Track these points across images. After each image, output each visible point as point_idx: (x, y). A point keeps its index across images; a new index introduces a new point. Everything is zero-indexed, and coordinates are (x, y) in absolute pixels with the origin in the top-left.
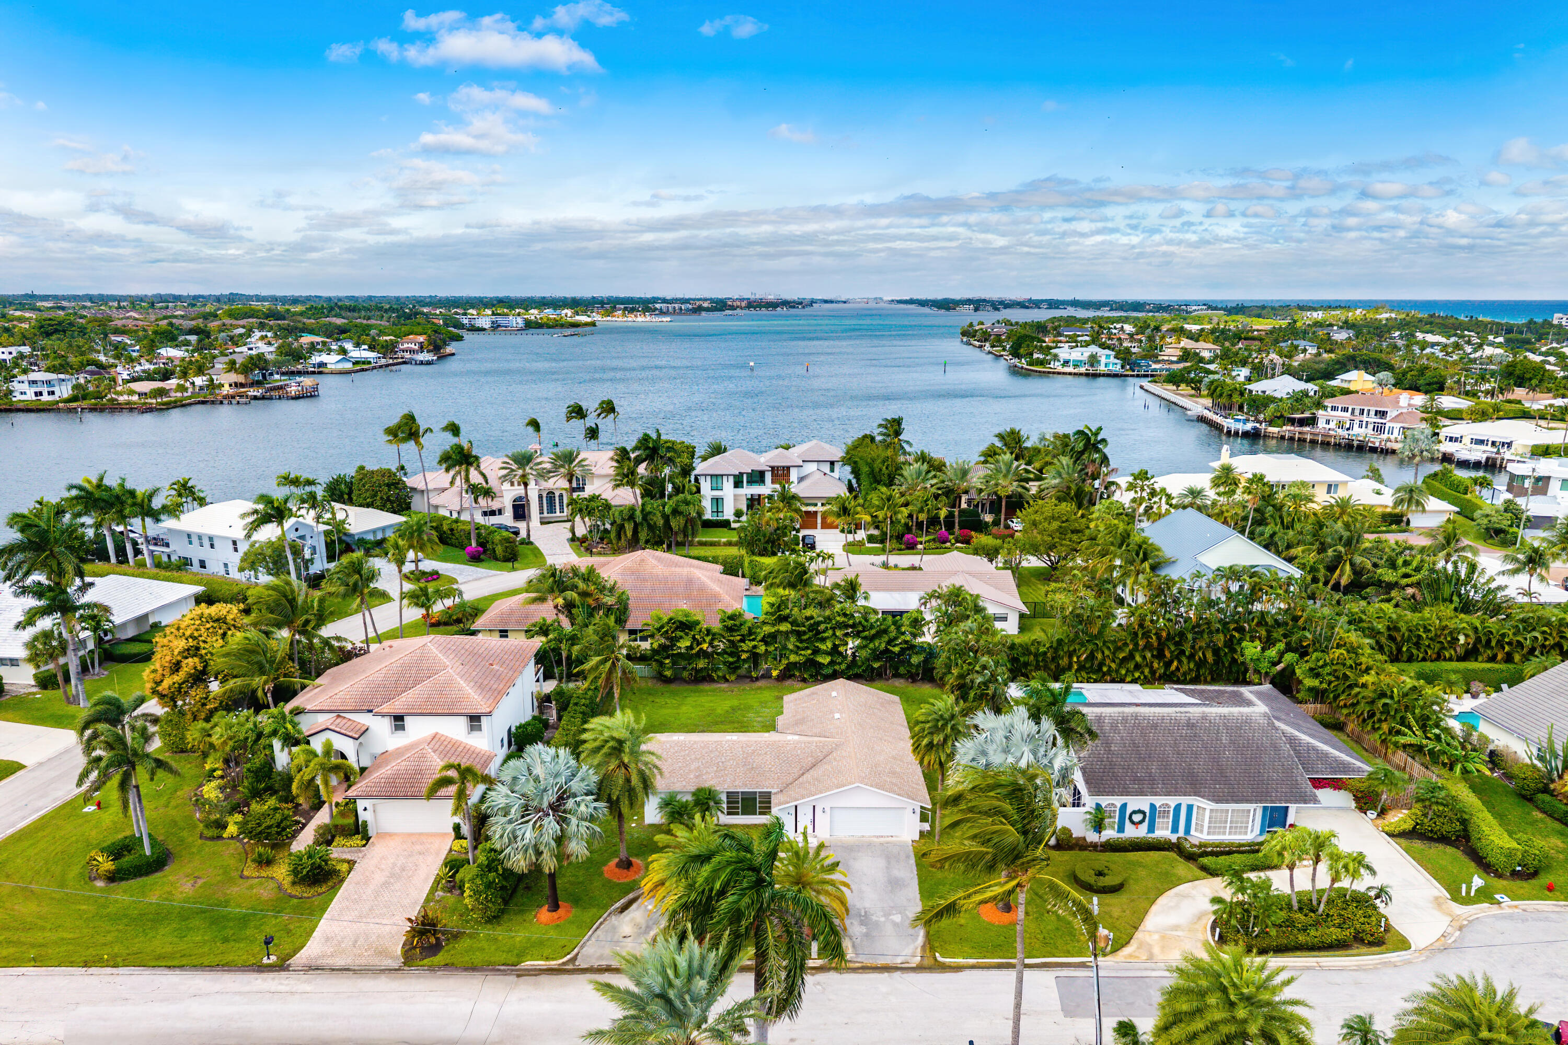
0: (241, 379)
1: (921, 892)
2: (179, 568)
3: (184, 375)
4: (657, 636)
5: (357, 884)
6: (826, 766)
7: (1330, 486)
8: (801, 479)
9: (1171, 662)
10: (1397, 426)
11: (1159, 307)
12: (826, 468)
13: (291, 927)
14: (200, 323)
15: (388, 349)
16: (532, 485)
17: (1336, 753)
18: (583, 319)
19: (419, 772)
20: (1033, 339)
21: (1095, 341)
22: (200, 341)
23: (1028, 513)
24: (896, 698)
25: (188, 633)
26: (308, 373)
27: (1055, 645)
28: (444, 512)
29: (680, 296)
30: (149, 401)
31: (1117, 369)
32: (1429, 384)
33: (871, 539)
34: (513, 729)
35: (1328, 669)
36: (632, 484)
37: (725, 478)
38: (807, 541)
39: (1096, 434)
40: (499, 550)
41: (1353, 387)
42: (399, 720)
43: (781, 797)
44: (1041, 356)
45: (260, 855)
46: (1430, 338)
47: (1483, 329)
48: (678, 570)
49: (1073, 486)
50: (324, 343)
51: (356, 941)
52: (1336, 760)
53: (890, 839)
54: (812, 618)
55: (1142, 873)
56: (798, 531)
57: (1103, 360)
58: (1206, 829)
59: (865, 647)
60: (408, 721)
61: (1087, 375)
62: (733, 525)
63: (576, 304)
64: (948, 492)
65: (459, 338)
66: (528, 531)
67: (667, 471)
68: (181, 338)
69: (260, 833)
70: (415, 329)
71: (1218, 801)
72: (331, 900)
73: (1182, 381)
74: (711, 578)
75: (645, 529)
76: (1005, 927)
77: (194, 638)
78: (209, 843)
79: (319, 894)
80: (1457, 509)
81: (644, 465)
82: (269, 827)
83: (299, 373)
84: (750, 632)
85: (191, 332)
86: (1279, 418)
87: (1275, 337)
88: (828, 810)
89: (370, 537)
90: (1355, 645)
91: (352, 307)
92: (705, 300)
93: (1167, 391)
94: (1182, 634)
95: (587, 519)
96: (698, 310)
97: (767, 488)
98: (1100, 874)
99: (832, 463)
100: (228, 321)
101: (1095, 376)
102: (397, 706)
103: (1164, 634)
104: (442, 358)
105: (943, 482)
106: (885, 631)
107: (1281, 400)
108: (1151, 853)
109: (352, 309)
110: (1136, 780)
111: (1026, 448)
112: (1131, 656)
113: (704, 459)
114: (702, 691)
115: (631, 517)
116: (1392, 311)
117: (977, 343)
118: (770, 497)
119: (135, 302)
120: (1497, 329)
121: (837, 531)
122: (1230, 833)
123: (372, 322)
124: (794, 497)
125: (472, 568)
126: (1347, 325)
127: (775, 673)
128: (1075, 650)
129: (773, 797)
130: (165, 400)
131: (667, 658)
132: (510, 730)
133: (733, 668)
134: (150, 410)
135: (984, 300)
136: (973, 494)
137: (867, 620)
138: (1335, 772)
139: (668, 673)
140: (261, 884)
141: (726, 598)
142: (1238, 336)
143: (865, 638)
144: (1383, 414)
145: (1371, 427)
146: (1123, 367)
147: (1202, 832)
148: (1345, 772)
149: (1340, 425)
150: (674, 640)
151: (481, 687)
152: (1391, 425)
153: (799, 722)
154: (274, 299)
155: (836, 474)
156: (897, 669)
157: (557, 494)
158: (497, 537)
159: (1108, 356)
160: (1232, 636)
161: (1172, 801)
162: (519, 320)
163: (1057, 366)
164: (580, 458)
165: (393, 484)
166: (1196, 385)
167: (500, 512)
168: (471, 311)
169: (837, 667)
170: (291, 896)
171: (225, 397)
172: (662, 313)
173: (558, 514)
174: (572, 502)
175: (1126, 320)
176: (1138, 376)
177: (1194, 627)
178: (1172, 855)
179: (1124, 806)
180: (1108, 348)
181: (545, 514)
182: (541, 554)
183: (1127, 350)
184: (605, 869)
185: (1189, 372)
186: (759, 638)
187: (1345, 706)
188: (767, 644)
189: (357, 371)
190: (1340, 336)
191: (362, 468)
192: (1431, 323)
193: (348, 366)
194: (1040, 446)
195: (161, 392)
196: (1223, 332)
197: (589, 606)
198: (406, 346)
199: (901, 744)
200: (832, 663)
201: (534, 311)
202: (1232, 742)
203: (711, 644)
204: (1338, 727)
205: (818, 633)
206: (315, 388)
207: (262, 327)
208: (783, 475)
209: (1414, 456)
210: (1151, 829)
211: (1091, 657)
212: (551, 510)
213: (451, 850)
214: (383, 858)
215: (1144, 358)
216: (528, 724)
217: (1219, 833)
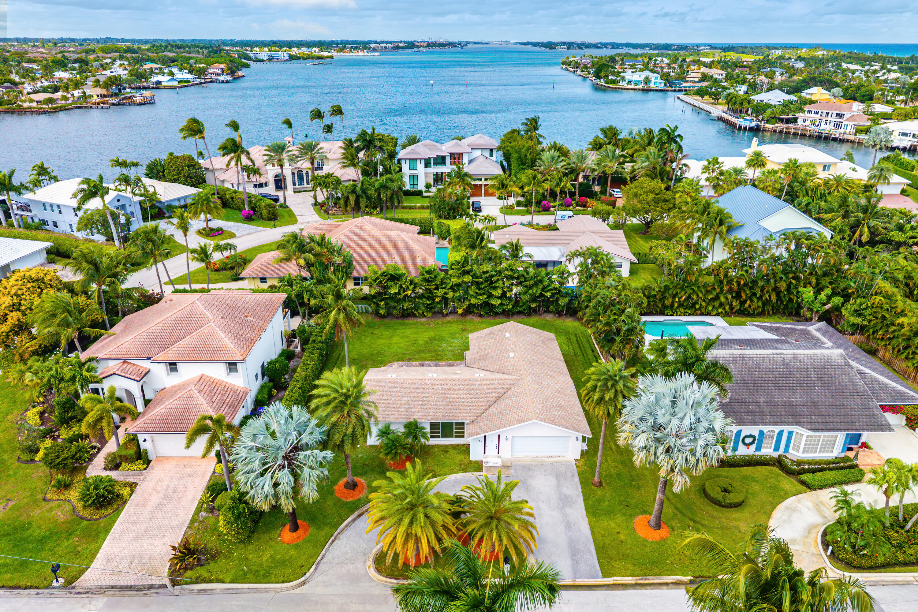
0: (104, 92)
1: (587, 509)
2: (37, 228)
3: (67, 89)
4: (374, 285)
5: (137, 505)
6: (507, 401)
7: (825, 166)
8: (470, 162)
9: (745, 301)
10: (850, 123)
11: (681, 47)
12: (487, 153)
13: (79, 549)
14: (83, 55)
15: (201, 73)
16: (286, 165)
17: (894, 384)
18: (325, 54)
19: (187, 410)
20: (609, 66)
21: (646, 67)
22: (80, 67)
23: (631, 187)
24: (552, 335)
25: (13, 292)
26: (149, 88)
27: (663, 289)
28: (228, 185)
29: (385, 39)
30: (44, 106)
31: (662, 86)
32: (863, 96)
33: (519, 204)
34: (266, 364)
35: (869, 311)
36: (354, 165)
37: (419, 161)
38: (476, 206)
39: (674, 131)
40: (264, 212)
41: (814, 98)
42: (173, 366)
43: (472, 427)
44: (614, 78)
45: (59, 482)
46: (852, 67)
47: (884, 61)
48: (388, 233)
49: (658, 168)
50: (161, 69)
51: (131, 563)
52: (894, 390)
53: (558, 459)
54: (487, 272)
55: (757, 487)
56: (469, 198)
57: (653, 80)
58: (801, 449)
59: (526, 293)
60: (179, 365)
61: (643, 90)
62: (425, 194)
63: (321, 45)
64: (572, 171)
65: (247, 66)
66: (285, 198)
67: (379, 156)
68: (70, 65)
69: (58, 464)
70: (219, 60)
71: (815, 430)
72: (114, 522)
73: (706, 94)
74: (411, 238)
75: (365, 200)
76: (657, 543)
77: (18, 296)
78: (24, 465)
79: (105, 516)
80: (909, 182)
81: (363, 152)
82: (65, 459)
83: (144, 88)
84: (442, 283)
85: (76, 61)
86: (772, 118)
87: (758, 66)
88: (510, 438)
89: (176, 204)
90: (889, 293)
91: (179, 46)
92: (401, 42)
93: (696, 100)
94: (754, 282)
95: (324, 190)
96: (397, 48)
97: (448, 168)
98: (725, 490)
99: (491, 150)
100: (101, 54)
101: (648, 91)
102: (171, 354)
103: (742, 282)
104: (236, 78)
105: (569, 164)
106: (541, 281)
107: (775, 106)
108: (759, 468)
109: (179, 47)
110: (750, 412)
111: (620, 140)
112: (717, 297)
113: (404, 147)
114: (407, 324)
115: (354, 191)
116: (824, 50)
117: (572, 70)
118: (449, 175)
119: (44, 42)
120: (894, 61)
121: (495, 198)
122: (820, 452)
123: (192, 55)
124: (466, 175)
125: (246, 226)
126: (800, 59)
127: (460, 311)
128: (677, 293)
129: (466, 426)
130: (54, 106)
131: (382, 300)
132: (263, 365)
133: (429, 308)
134: (44, 112)
135: (573, 43)
136: (588, 172)
137: (528, 273)
138: (895, 400)
139: (382, 312)
140: (59, 506)
141: (423, 254)
142: (736, 65)
143: (525, 286)
144: (841, 116)
145: (832, 124)
146: (665, 85)
147: (798, 451)
148: (902, 400)
149: (813, 123)
150: (385, 288)
151: (237, 337)
152: (846, 123)
153: (483, 358)
154: (133, 41)
155: (494, 158)
156: (548, 307)
157: (304, 172)
158: (263, 204)
159: (656, 78)
160: (791, 282)
161: (777, 429)
162: (285, 54)
163: (624, 84)
164: (319, 147)
165: (192, 166)
166: (716, 97)
167: (266, 184)
168: (255, 49)
169: (505, 307)
170: (82, 518)
171: (93, 104)
172: (374, 50)
173: (306, 185)
174: (314, 178)
175: (662, 55)
176: (675, 91)
177: (763, 276)
178: (776, 470)
179: (740, 432)
180: (655, 72)
181: (297, 186)
182: (294, 215)
183: (668, 74)
184: (336, 487)
185: (711, 88)
186: (448, 287)
187: (882, 339)
188: (454, 291)
189: (182, 87)
190: (800, 65)
191: (171, 154)
192: (850, 57)
193: (175, 83)
194: (629, 138)
195: (50, 101)
196: (725, 62)
197: (323, 263)
198: (213, 70)
199: (562, 378)
200: (501, 304)
201: (295, 49)
202: (820, 379)
203: (413, 291)
204: (873, 353)
205: (492, 283)
206: (153, 98)
207: (121, 58)
208: (458, 159)
209: (875, 145)
210: (758, 449)
211: (689, 298)
212: (301, 183)
213: (214, 472)
214: (160, 480)
215: (677, 79)
216: (276, 361)
217: (811, 452)
